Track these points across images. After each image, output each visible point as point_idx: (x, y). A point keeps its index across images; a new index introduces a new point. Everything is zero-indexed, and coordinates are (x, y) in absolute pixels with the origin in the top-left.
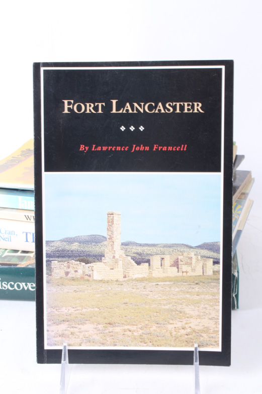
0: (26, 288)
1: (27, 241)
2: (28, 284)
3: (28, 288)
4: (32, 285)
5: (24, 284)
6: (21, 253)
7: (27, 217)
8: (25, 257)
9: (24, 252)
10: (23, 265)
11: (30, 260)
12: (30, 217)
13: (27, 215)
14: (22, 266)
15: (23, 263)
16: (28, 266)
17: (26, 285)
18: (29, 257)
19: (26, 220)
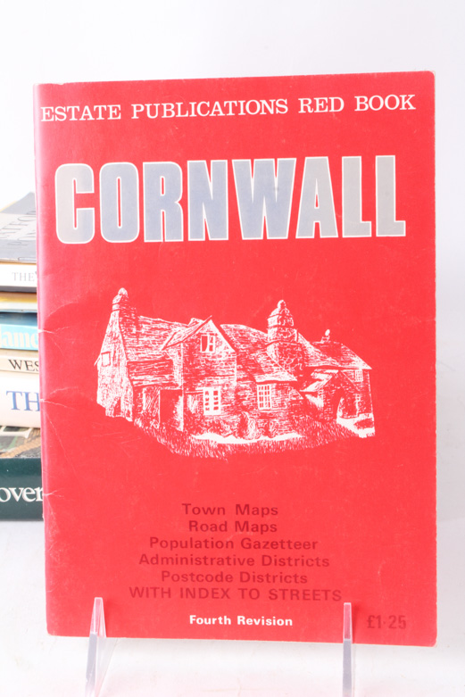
0: (17, 498)
1: (15, 408)
2: (22, 489)
3: (21, 498)
4: (28, 491)
5: (13, 490)
6: (5, 430)
7: (14, 363)
8: (12, 438)
9: (10, 428)
10: (10, 454)
11: (23, 444)
12: (19, 363)
13: (12, 358)
14: (9, 457)
15: (9, 450)
16: (19, 455)
17: (18, 492)
18: (21, 438)
19: (13, 369)
